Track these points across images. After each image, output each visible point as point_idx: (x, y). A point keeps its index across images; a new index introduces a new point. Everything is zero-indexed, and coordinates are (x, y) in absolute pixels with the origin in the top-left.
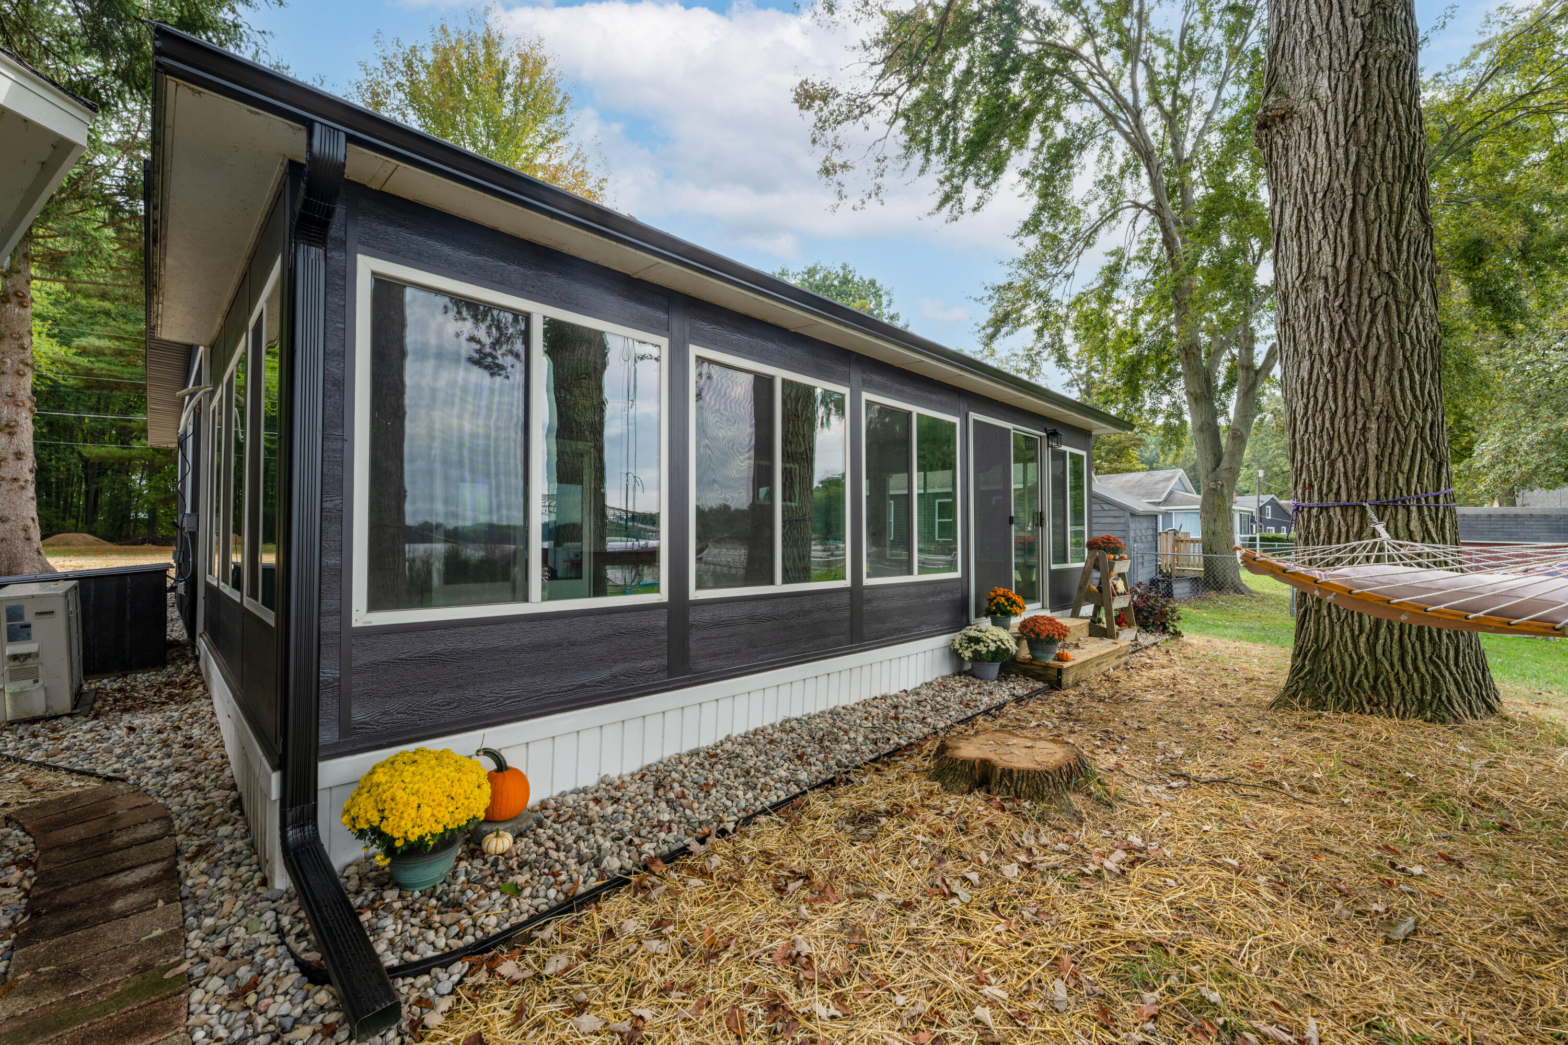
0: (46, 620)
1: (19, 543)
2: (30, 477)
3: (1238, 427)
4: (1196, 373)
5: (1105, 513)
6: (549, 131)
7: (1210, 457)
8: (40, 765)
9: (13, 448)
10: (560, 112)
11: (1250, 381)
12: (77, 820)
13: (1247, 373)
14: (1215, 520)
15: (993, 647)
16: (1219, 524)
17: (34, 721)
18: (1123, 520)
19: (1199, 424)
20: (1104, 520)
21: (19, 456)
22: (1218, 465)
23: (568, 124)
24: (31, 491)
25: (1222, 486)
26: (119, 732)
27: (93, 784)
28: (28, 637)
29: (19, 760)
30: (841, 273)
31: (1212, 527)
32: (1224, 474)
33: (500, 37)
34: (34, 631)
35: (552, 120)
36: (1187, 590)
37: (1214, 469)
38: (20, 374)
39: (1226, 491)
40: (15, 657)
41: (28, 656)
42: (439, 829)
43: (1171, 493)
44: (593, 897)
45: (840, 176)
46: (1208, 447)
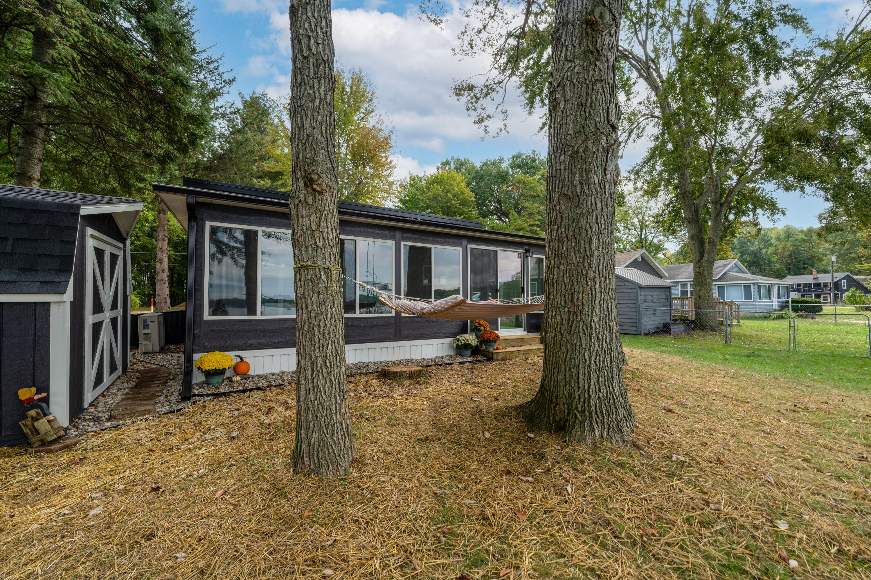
0: (153, 323)
1: (163, 304)
2: (167, 279)
3: (712, 236)
4: (689, 207)
5: (626, 287)
6: (366, 110)
7: (698, 254)
8: (148, 362)
9: (161, 268)
10: (370, 100)
11: (718, 211)
12: (152, 372)
13: (716, 206)
14: (700, 290)
15: (463, 342)
16: (703, 292)
17: (149, 353)
18: (635, 290)
19: (691, 235)
20: (626, 291)
21: (163, 271)
22: (702, 259)
23: (374, 105)
24: (167, 285)
25: (704, 270)
26: (169, 357)
27: (158, 367)
28: (148, 328)
29: (143, 361)
30: (532, 155)
31: (699, 294)
32: (705, 264)
33: (343, 72)
34: (150, 326)
35: (367, 105)
36: (682, 329)
37: (699, 261)
38: (164, 240)
39: (706, 274)
40: (145, 334)
41: (148, 334)
42: (213, 368)
43: (725, 273)
44: (251, 390)
45: (486, 122)
46: (697, 248)
